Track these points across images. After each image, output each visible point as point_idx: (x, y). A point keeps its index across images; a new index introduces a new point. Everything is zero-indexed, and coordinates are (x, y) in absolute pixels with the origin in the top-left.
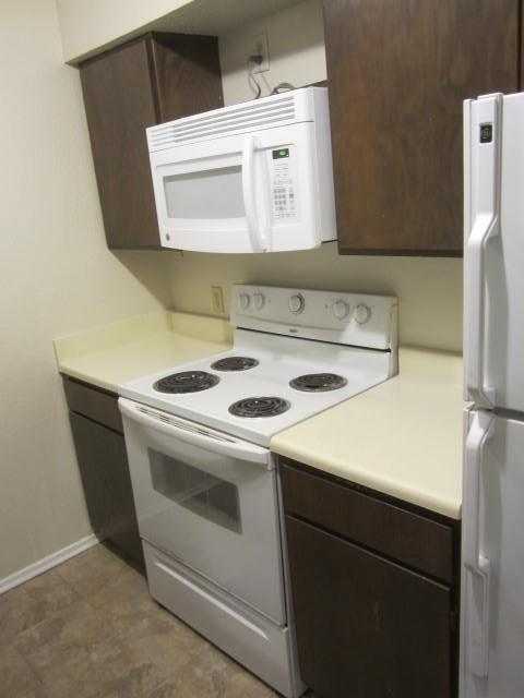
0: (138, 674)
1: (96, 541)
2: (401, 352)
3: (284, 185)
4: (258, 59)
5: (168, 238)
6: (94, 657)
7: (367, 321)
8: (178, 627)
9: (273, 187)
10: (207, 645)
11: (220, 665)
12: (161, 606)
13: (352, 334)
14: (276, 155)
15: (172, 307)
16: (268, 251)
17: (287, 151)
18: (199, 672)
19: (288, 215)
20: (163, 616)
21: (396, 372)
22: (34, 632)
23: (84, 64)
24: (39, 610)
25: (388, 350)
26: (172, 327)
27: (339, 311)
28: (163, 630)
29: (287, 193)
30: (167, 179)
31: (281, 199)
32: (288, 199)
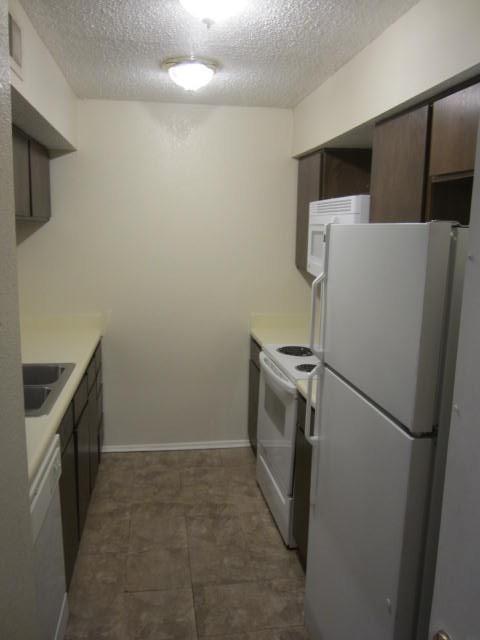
0: (225, 506)
1: (249, 445)
6: (211, 491)
8: (259, 497)
10: (267, 510)
11: (266, 519)
12: (258, 486)
18: (254, 518)
20: (256, 489)
22: (192, 471)
23: (301, 158)
24: (199, 463)
28: (250, 494)
30: (314, 233)
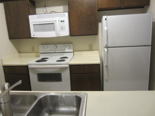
2: (74, 52)
3: (63, 26)
4: (45, 7)
5: (34, 35)
7: (69, 48)
9: (61, 26)
13: (67, 50)
14: (61, 22)
15: (19, 52)
16: (60, 36)
17: (64, 21)
19: (64, 30)
21: (74, 55)
25: (72, 52)
26: (20, 56)
27: (64, 47)
29: (64, 27)
30: (35, 25)
31: (62, 28)
32: (64, 28)
